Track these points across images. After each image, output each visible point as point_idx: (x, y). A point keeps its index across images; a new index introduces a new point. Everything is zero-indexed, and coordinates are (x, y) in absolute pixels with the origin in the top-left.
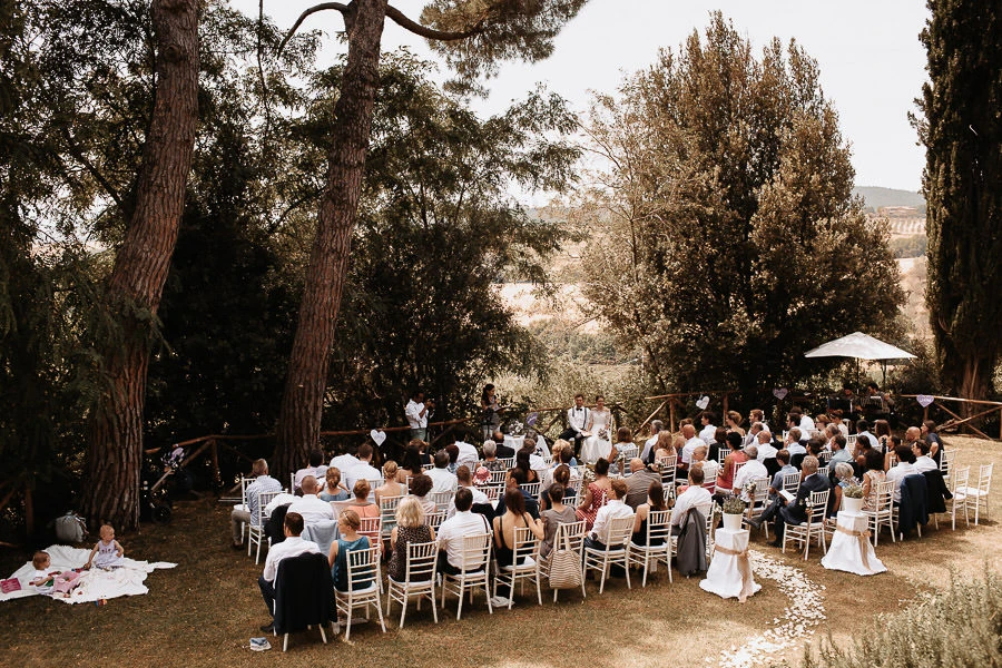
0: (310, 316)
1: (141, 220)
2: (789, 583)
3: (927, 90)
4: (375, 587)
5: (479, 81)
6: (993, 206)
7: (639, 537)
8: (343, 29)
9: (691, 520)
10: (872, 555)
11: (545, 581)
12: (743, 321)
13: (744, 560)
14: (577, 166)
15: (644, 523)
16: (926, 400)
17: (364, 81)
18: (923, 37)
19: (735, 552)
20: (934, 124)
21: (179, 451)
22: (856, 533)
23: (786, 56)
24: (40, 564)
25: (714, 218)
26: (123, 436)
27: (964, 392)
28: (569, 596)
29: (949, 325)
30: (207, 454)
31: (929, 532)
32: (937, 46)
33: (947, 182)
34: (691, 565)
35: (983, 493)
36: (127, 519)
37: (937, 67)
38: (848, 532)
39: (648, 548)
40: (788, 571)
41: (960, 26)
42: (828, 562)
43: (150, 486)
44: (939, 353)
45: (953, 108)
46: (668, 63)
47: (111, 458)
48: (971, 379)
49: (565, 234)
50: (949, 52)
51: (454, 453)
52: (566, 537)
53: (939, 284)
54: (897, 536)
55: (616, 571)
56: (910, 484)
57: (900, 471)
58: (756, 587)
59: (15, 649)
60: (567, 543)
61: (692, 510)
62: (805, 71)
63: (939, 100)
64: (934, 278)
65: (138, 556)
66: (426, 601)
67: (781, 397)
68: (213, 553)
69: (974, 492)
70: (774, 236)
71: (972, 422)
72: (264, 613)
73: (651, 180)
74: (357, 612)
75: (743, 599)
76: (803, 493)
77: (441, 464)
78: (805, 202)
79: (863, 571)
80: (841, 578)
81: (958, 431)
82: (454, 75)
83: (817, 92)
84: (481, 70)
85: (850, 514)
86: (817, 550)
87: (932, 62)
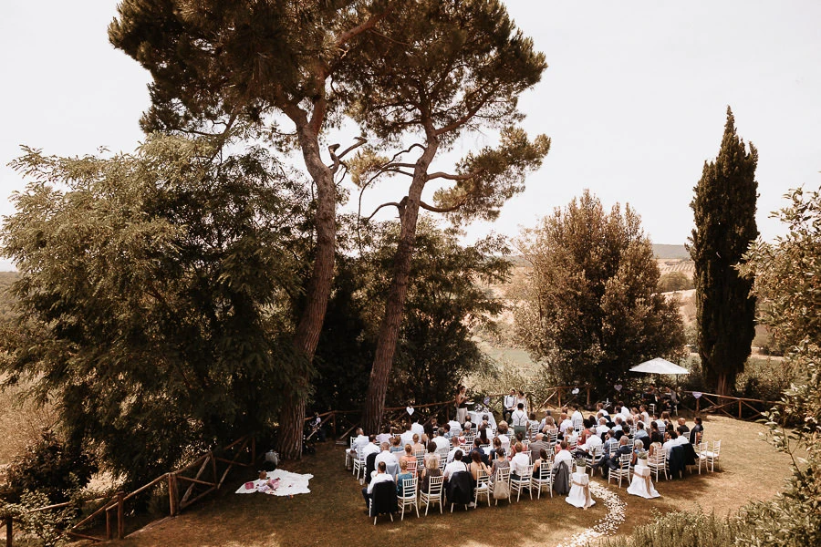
0: (381, 355)
1: (308, 316)
2: (609, 501)
3: (694, 233)
4: (415, 496)
5: (461, 227)
6: (730, 294)
7: (536, 475)
8: (398, 215)
9: (562, 467)
10: (652, 488)
11: (491, 495)
12: (597, 350)
13: (586, 489)
14: (512, 270)
15: (538, 468)
16: (698, 395)
17: (409, 244)
18: (692, 205)
19: (582, 485)
20: (698, 250)
21: (319, 420)
22: (643, 477)
23: (623, 212)
24: (263, 477)
25: (582, 297)
26: (297, 416)
27: (719, 391)
28: (503, 502)
29: (709, 355)
30: (331, 420)
31: (686, 475)
32: (699, 210)
33: (706, 281)
34: (562, 488)
35: (716, 455)
36: (297, 454)
37: (699, 221)
38: (639, 476)
39: (540, 480)
40: (610, 493)
41: (711, 202)
42: (630, 490)
43: (306, 437)
44: (704, 369)
45: (708, 243)
46: (558, 215)
47: (291, 426)
48: (722, 384)
49: (504, 307)
50: (705, 214)
51: (448, 428)
52: (502, 475)
53: (702, 333)
54: (669, 477)
55: (525, 490)
56: (675, 450)
57: (671, 444)
58: (593, 502)
59: (257, 518)
60: (502, 478)
61: (562, 463)
62: (634, 220)
63: (700, 238)
64: (700, 330)
65: (302, 473)
66: (437, 504)
67: (618, 389)
68: (336, 472)
69: (711, 454)
70: (614, 305)
71: (724, 408)
72: (364, 505)
73: (550, 276)
74: (407, 507)
75: (585, 509)
76: (619, 454)
77: (442, 434)
78: (632, 289)
79: (647, 496)
80: (636, 501)
81: (716, 412)
82: (450, 225)
83: (639, 231)
84: (463, 221)
85: (641, 467)
86: (626, 482)
87: (696, 218)
